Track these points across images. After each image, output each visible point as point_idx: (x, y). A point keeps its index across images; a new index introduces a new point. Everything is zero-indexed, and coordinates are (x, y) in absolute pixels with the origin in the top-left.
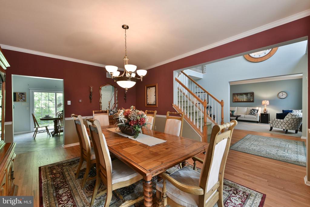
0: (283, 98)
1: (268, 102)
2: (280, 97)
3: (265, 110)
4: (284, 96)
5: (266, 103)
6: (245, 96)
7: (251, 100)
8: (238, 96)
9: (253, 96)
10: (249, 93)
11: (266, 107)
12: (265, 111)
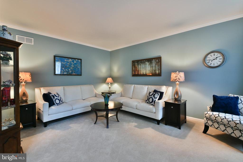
0: (216, 65)
1: (182, 75)
2: (209, 64)
3: (177, 93)
4: (217, 63)
5: (179, 77)
6: (147, 63)
7: (157, 72)
8: (138, 65)
9: (159, 63)
10: (154, 58)
11: (178, 86)
12: (176, 97)
